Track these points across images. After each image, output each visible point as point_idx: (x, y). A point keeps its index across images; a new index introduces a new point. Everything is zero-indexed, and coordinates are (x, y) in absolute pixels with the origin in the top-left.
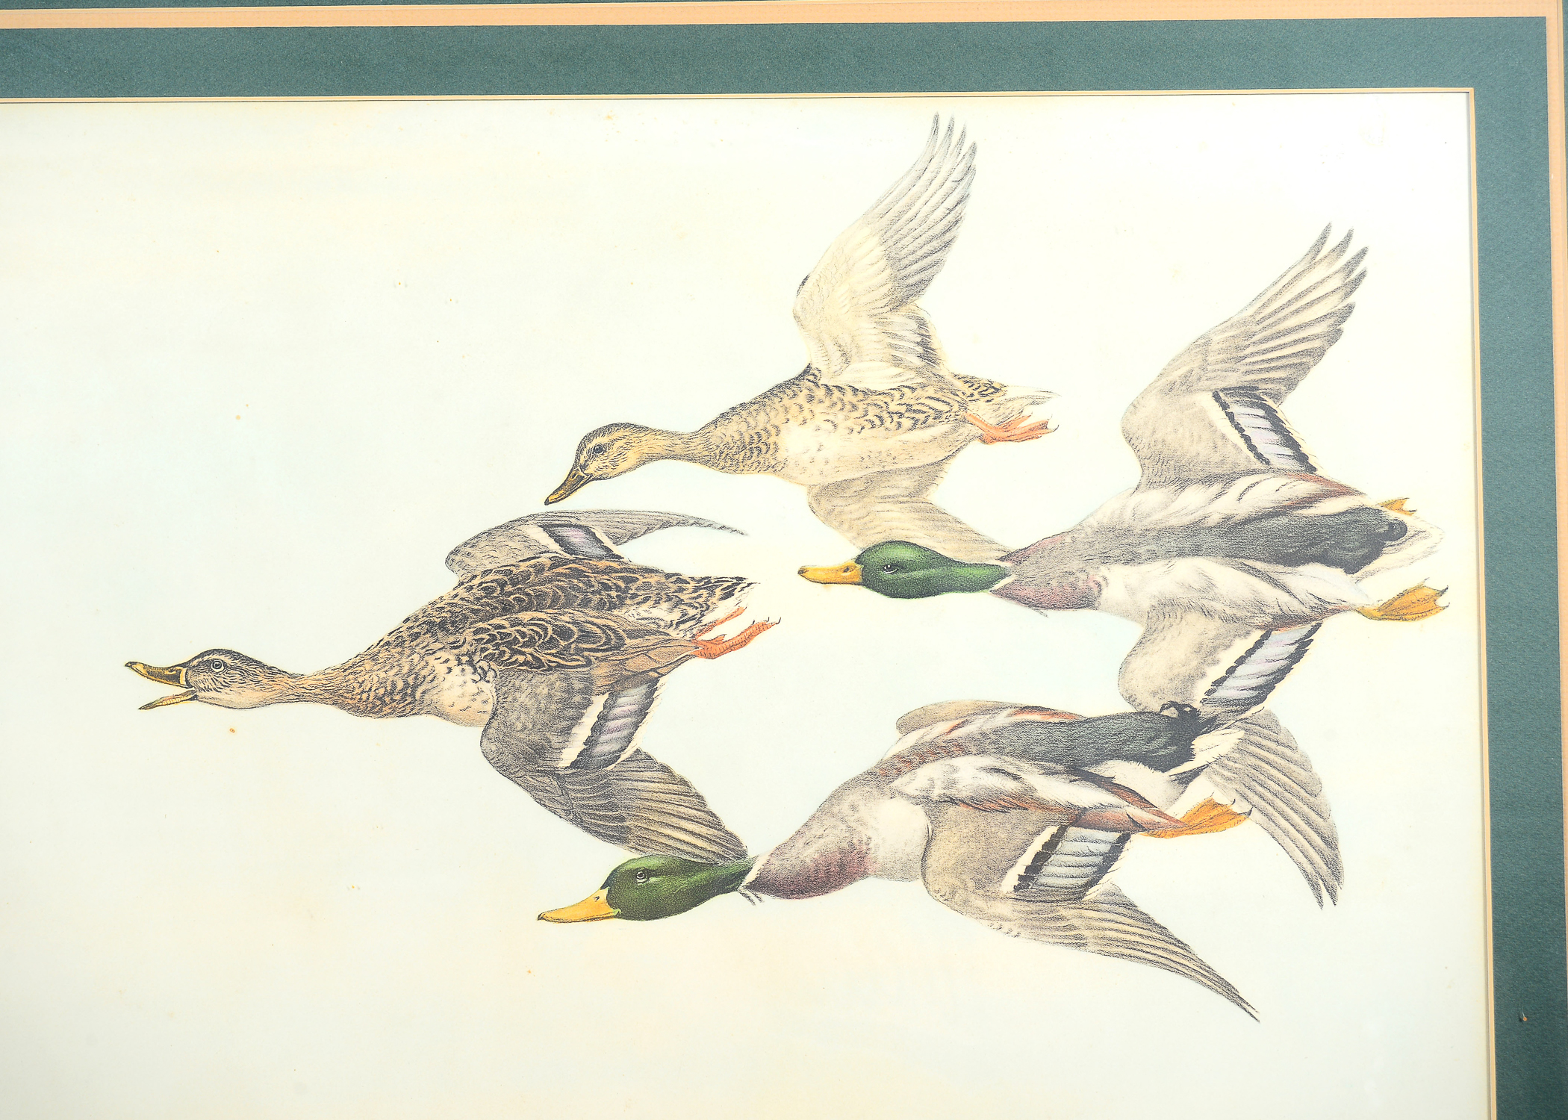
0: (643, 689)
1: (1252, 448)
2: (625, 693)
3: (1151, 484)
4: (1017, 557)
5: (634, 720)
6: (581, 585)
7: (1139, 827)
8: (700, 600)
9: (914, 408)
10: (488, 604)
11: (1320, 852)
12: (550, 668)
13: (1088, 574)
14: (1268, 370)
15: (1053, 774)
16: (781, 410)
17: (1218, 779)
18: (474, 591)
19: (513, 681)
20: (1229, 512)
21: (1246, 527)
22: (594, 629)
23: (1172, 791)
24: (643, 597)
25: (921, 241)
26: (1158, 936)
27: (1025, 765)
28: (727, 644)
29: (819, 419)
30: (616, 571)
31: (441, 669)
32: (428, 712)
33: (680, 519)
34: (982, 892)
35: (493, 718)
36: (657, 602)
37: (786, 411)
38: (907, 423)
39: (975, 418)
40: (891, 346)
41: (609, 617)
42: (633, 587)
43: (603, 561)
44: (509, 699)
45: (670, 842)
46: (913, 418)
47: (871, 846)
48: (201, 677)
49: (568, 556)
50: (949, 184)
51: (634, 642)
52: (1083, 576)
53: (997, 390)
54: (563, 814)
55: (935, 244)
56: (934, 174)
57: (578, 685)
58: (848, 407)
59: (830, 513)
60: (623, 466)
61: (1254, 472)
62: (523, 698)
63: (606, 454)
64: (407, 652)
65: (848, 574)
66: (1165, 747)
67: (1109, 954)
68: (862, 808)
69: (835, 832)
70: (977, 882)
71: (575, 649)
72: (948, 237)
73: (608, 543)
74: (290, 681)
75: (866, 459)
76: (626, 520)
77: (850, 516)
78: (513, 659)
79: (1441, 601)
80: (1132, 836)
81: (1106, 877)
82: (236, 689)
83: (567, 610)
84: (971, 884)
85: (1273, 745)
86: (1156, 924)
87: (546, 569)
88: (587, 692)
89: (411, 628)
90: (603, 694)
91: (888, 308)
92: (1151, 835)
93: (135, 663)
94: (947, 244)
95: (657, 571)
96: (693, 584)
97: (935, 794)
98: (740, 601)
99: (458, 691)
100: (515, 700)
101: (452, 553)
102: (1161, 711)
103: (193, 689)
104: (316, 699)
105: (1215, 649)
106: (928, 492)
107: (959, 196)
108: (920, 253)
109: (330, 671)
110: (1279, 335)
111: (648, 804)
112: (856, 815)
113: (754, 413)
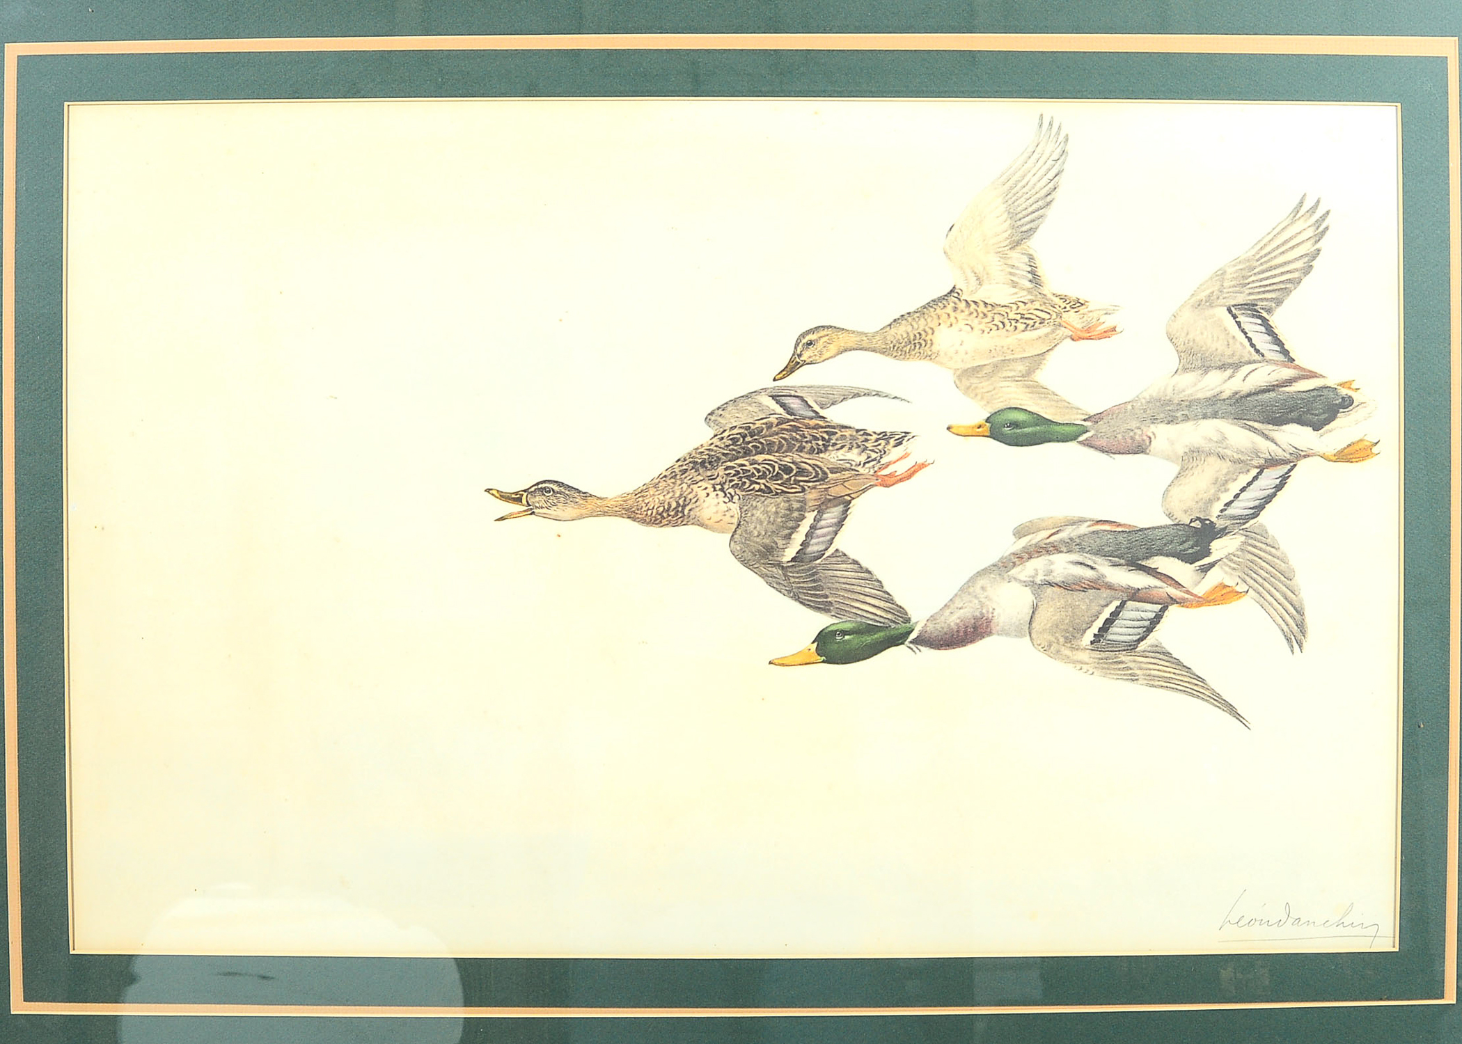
0: (841, 508)
1: (1253, 345)
2: (828, 510)
3: (1185, 370)
4: (1095, 418)
5: (834, 529)
6: (798, 437)
7: (1174, 601)
8: (880, 447)
9: (1026, 316)
10: (734, 450)
11: (1293, 618)
12: (777, 494)
13: (1142, 430)
14: (1264, 292)
15: (1117, 565)
16: (935, 317)
17: (1227, 569)
18: (724, 441)
19: (751, 502)
20: (1236, 389)
21: (1248, 399)
22: (807, 467)
23: (1197, 577)
24: (841, 445)
25: (1031, 201)
26: (1186, 674)
27: (1099, 560)
28: (898, 477)
29: (961, 324)
30: (822, 427)
31: (702, 494)
32: (693, 524)
33: (866, 391)
34: (1069, 645)
35: (738, 527)
36: (850, 449)
37: (939, 317)
38: (1021, 327)
39: (1067, 323)
40: (1011, 274)
41: (818, 459)
42: (834, 438)
43: (813, 420)
44: (749, 515)
45: (859, 612)
46: (1025, 323)
47: (994, 615)
48: (537, 499)
49: (789, 417)
50: (1050, 162)
51: (834, 476)
52: (1139, 432)
53: (1082, 304)
54: (786, 593)
55: (1040, 203)
56: (1040, 155)
57: (796, 505)
58: (981, 315)
59: (968, 388)
60: (827, 355)
61: (1254, 362)
62: (758, 514)
63: (815, 347)
64: (679, 482)
65: (980, 430)
66: (1192, 548)
67: (1153, 686)
68: (989, 589)
69: (971, 605)
70: (1066, 638)
71: (795, 480)
72: (1049, 198)
73: (817, 408)
74: (598, 502)
75: (993, 351)
76: (829, 392)
77: (982, 390)
78: (752, 487)
79: (1375, 450)
80: (1170, 607)
81: (1152, 634)
82: (561, 507)
83: (788, 454)
84: (1062, 640)
85: (1264, 546)
86: (1184, 666)
87: (774, 426)
88: (801, 509)
89: (682, 466)
90: (814, 511)
91: (1008, 248)
92: (1183, 606)
93: (491, 489)
94: (1049, 204)
95: (850, 428)
96: (875, 437)
97: (1038, 580)
98: (907, 448)
99: (714, 509)
100: (753, 515)
101: (709, 414)
102: (1191, 522)
103: (531, 507)
104: (616, 514)
105: (1227, 481)
106: (1035, 374)
107: (1057, 171)
108: (1030, 210)
109: (625, 495)
110: (1271, 269)
111: (844, 586)
112: (985, 594)
113: (917, 319)
